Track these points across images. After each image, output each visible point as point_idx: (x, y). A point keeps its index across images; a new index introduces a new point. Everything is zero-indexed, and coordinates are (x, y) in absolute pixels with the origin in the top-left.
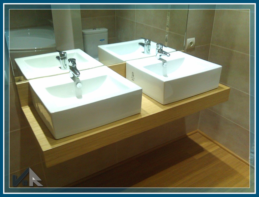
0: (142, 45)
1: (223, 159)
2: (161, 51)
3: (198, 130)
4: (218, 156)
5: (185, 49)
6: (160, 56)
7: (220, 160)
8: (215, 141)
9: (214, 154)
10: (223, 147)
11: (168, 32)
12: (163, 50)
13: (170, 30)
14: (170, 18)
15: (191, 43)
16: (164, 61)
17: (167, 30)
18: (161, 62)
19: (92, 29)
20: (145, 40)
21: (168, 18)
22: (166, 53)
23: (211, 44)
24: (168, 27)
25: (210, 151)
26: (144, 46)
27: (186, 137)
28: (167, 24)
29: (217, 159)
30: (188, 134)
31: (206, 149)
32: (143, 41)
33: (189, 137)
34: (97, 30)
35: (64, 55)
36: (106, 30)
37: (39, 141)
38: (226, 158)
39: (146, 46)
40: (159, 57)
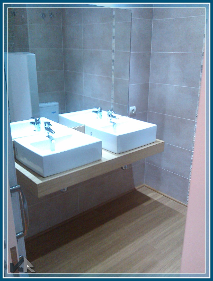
0: (96, 112)
1: (167, 204)
2: (111, 116)
3: (145, 184)
4: (162, 202)
5: (129, 115)
6: (111, 119)
7: (164, 205)
8: (159, 192)
9: (159, 201)
10: (166, 195)
11: (113, 103)
12: (113, 115)
13: (114, 101)
14: (114, 92)
15: (133, 110)
16: (114, 123)
17: (112, 101)
18: (112, 124)
19: (44, 103)
20: (98, 109)
21: (113, 92)
22: (115, 117)
23: (148, 111)
24: (113, 99)
25: (156, 199)
26: (97, 113)
27: (136, 190)
28: (112, 97)
29: (162, 204)
30: (136, 188)
31: (152, 198)
32: (96, 110)
33: (138, 190)
34: (49, 104)
35: (38, 120)
36: (57, 103)
37: (31, 179)
38: (168, 203)
39: (99, 113)
40: (110, 121)
